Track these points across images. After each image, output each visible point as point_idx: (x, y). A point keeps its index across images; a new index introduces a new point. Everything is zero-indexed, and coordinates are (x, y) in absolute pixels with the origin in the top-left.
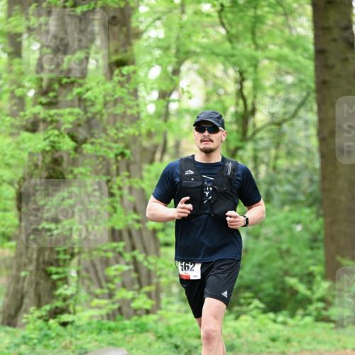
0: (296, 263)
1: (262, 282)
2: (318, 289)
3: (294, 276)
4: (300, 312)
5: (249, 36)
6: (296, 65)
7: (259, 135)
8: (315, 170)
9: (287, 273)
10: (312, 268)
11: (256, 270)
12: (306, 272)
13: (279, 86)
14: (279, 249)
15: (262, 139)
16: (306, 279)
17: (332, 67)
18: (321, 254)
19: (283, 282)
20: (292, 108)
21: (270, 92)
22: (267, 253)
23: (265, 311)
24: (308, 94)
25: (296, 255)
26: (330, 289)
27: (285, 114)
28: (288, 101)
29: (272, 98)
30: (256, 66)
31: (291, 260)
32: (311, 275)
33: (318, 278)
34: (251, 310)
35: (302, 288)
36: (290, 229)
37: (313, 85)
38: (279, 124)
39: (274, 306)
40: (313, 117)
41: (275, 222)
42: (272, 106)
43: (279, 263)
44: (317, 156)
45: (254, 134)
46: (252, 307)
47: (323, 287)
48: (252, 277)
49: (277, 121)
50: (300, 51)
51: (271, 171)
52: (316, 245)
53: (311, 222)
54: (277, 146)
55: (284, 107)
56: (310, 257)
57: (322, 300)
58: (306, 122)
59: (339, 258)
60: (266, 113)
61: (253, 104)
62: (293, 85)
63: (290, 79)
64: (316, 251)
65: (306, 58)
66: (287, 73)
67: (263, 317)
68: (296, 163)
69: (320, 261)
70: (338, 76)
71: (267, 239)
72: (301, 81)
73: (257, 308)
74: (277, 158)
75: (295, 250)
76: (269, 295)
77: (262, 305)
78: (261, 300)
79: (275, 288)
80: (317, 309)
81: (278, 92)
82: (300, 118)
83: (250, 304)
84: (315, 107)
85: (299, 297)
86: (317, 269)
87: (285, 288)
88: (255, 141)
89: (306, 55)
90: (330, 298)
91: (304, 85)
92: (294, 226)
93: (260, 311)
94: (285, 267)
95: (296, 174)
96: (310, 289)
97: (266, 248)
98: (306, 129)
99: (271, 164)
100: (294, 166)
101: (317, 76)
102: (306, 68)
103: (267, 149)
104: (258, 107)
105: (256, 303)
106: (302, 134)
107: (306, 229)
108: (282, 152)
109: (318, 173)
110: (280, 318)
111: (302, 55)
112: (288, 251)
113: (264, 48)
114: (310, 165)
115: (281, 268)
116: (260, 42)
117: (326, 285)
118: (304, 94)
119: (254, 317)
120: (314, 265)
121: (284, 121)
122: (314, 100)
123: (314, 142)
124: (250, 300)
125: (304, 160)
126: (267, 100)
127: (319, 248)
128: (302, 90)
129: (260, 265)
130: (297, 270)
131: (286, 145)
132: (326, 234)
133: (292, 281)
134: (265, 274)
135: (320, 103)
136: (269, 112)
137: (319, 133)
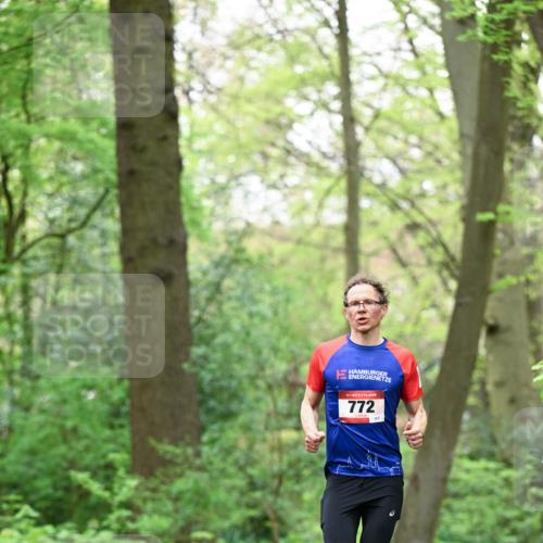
0: (87, 449)
1: (35, 477)
2: (120, 489)
3: (85, 469)
4: (94, 523)
5: (18, 101)
6: (90, 146)
7: (30, 253)
9: (73, 465)
10: (112, 456)
11: (26, 459)
12: (102, 462)
13: (64, 179)
14: (62, 428)
15: (35, 258)
16: (102, 473)
17: (143, 150)
18: (125, 435)
19: (68, 478)
20: (82, 212)
21: (49, 188)
22: (41, 435)
23: (39, 523)
24: (107, 191)
25: (87, 437)
26: (137, 488)
27: (70, 220)
28: (75, 202)
29: (51, 196)
30: (26, 148)
31: (80, 445)
32: (110, 467)
33: (121, 472)
34: (19, 521)
35: (96, 488)
36: (79, 397)
37: (113, 177)
38: (63, 236)
39: (53, 515)
40: (113, 225)
41: (55, 387)
42: (50, 208)
43: (62, 449)
45: (24, 251)
46: (19, 516)
47: (128, 486)
48: (21, 469)
49: (58, 231)
50: (94, 124)
52: (117, 422)
53: (111, 387)
54: (60, 269)
55: (70, 209)
56: (107, 441)
57: (127, 505)
58: (104, 234)
59: (152, 442)
60: (41, 217)
61: (23, 205)
62: (84, 177)
63: (79, 168)
64: (118, 431)
65: (104, 136)
66: (75, 158)
67: (37, 530)
69: (123, 446)
70: (153, 164)
71: (42, 411)
72: (96, 171)
73: (27, 517)
75: (85, 429)
76: (46, 498)
77: (35, 514)
78: (32, 505)
79: (55, 488)
80: (119, 520)
81: (61, 185)
82: (94, 227)
83: (17, 511)
84: (117, 211)
85: (93, 500)
86: (119, 458)
87: (70, 488)
88: (24, 263)
89: (104, 131)
90: (139, 502)
91: (100, 177)
92: (84, 392)
93: (32, 522)
94: (71, 455)
96: (108, 489)
97: (42, 426)
98: (104, 244)
101: (120, 163)
102: (104, 151)
103: (43, 273)
104: (29, 209)
105: (26, 509)
106: (97, 251)
107: (103, 396)
110: (64, 534)
111: (98, 131)
112: (75, 430)
113: (40, 119)
115: (64, 457)
116: (34, 110)
117: (133, 482)
118: (101, 190)
119: (22, 532)
120: (115, 451)
121: (70, 231)
122: (115, 199)
123: (116, 263)
124: (17, 506)
126: (43, 200)
127: (121, 426)
128: (97, 185)
129: (32, 452)
130: (88, 459)
132: (133, 405)
133: (81, 477)
134: (39, 465)
135: (125, 205)
136: (46, 217)
137: (123, 249)
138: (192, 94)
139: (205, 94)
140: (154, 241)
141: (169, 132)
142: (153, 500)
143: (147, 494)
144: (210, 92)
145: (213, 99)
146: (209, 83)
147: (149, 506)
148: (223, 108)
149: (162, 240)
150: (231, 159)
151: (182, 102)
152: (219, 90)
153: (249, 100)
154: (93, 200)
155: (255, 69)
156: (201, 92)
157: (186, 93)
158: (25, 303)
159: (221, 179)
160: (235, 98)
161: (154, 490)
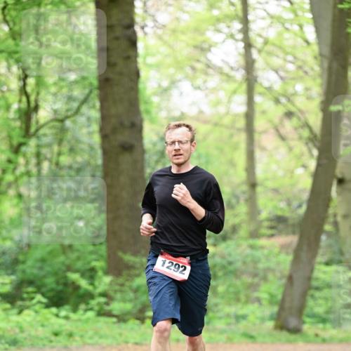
0: (78, 258)
1: (45, 277)
2: (99, 284)
3: (76, 271)
4: (83, 306)
7: (41, 132)
8: (97, 166)
9: (69, 268)
10: (94, 264)
11: (39, 264)
12: (87, 267)
13: (62, 84)
15: (45, 135)
16: (88, 274)
17: (114, 65)
18: (103, 250)
19: (65, 277)
20: (75, 105)
21: (53, 89)
22: (48, 249)
23: (47, 306)
24: (91, 92)
25: (78, 250)
26: (111, 284)
27: (67, 110)
28: (70, 99)
29: (55, 95)
31: (73, 256)
32: (93, 270)
33: (100, 273)
34: (34, 305)
35: (84, 283)
37: (95, 83)
38: (62, 121)
39: (57, 301)
40: (95, 114)
42: (55, 103)
43: (62, 258)
44: (99, 152)
45: (37, 130)
46: (34, 301)
47: (105, 282)
48: (35, 271)
49: (60, 117)
51: (53, 167)
54: (60, 142)
55: (67, 103)
56: (92, 253)
57: (104, 295)
58: (89, 119)
59: (120, 254)
60: (49, 109)
61: (36, 101)
62: (76, 82)
67: (46, 311)
68: (79, 159)
69: (102, 256)
70: (121, 74)
72: (84, 78)
73: (39, 302)
74: (59, 154)
76: (52, 290)
77: (44, 300)
78: (43, 295)
79: (57, 283)
80: (99, 304)
81: (61, 88)
82: (82, 115)
83: (33, 298)
84: (98, 104)
85: (81, 292)
86: (99, 264)
87: (67, 283)
88: (38, 138)
90: (111, 293)
91: (86, 82)
93: (43, 306)
94: (67, 262)
95: (79, 170)
96: (92, 284)
98: (89, 126)
99: (54, 161)
100: (76, 162)
103: (49, 145)
104: (41, 103)
105: (39, 297)
106: (85, 131)
108: (65, 149)
109: (101, 169)
110: (63, 313)
112: (70, 246)
114: (92, 162)
115: (63, 263)
117: (107, 279)
118: (87, 91)
119: (36, 312)
120: (96, 260)
121: (67, 117)
122: (96, 97)
123: (97, 139)
124: (33, 295)
125: (86, 157)
126: (50, 98)
127: (101, 244)
128: (84, 88)
129: (43, 260)
130: (79, 265)
131: (69, 142)
132: (108, 229)
133: (74, 276)
134: (48, 269)
135: (103, 100)
136: (52, 109)
137: (102, 130)
138: (146, 29)
139: (155, 28)
140: (122, 124)
141: (131, 53)
142: (121, 291)
143: (117, 288)
144: (158, 28)
145: (160, 32)
146: (157, 21)
147: (118, 296)
148: (166, 38)
149: (127, 123)
150: (172, 71)
151: (140, 34)
152: (164, 26)
153: (183, 33)
154: (82, 97)
155: (187, 12)
156: (153, 28)
157: (143, 28)
158: (39, 164)
159: (165, 84)
160: (174, 31)
161: (122, 285)
